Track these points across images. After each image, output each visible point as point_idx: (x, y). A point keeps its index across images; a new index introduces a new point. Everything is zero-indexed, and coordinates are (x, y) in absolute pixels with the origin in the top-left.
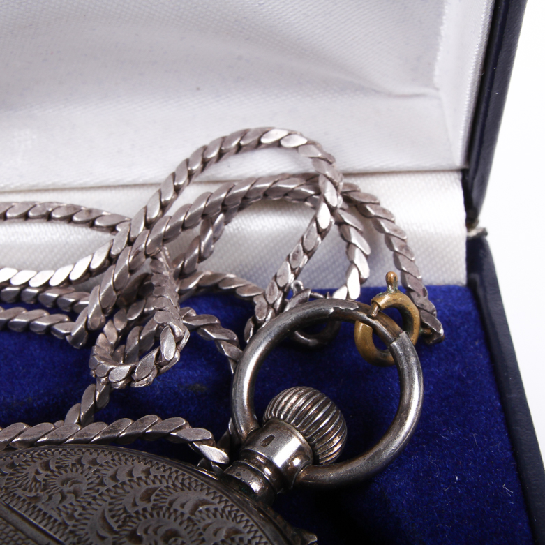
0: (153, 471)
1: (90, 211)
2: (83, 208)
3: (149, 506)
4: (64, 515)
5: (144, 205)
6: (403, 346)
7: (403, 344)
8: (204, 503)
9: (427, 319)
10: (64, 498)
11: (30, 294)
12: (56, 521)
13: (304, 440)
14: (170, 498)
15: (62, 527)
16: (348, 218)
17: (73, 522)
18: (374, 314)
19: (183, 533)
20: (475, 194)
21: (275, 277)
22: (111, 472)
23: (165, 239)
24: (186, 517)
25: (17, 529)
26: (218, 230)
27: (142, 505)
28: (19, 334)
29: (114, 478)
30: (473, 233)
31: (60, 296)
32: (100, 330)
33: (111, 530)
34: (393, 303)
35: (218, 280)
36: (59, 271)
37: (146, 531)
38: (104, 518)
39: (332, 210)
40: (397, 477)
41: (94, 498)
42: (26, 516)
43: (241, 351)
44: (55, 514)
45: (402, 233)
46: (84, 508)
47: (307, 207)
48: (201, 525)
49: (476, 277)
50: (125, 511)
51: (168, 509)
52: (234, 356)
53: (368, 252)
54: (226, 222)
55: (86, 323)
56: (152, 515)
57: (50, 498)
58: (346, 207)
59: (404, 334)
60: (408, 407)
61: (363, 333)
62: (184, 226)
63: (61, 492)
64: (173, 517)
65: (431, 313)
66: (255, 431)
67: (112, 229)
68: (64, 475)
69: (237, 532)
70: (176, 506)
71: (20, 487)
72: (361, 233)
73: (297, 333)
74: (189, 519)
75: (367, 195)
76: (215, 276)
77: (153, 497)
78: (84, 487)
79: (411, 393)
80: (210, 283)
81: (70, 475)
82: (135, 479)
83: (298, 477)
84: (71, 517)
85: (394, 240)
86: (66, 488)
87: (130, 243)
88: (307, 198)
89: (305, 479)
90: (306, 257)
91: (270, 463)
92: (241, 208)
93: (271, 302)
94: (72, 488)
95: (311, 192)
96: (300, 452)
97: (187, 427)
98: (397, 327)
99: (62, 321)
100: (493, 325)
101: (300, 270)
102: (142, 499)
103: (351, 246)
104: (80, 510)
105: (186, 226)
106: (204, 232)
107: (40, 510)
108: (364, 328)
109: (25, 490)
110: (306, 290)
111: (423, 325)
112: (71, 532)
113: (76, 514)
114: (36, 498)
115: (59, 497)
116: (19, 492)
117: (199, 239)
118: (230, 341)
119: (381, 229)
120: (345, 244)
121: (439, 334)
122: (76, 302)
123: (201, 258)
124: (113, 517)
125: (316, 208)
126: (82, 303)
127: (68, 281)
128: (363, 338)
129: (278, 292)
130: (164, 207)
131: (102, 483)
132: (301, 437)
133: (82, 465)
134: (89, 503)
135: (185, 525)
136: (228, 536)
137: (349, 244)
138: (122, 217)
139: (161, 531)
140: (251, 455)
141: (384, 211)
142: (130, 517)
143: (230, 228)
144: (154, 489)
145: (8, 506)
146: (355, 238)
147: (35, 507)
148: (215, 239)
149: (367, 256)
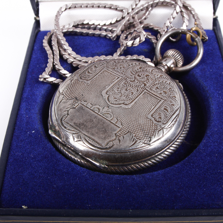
0: (141, 63)
1: (116, 6)
2: (114, 5)
3: (141, 70)
4: (122, 71)
5: (131, 4)
6: (199, 39)
7: (198, 39)
8: (154, 70)
9: (204, 35)
10: (121, 68)
11: (98, 28)
12: (120, 72)
13: (174, 61)
14: (146, 69)
15: (122, 74)
16: (183, 10)
17: (124, 73)
18: (191, 32)
19: (150, 75)
20: (216, 6)
21: (165, 24)
22: (131, 63)
23: (137, 13)
24: (150, 72)
25: (111, 74)
26: (150, 12)
27: (140, 70)
28: (97, 37)
29: (132, 64)
30: (215, 17)
31: (107, 28)
32: (120, 35)
33: (133, 74)
34: (196, 30)
35: (149, 25)
36: (108, 21)
37: (141, 75)
38: (131, 72)
39: (180, 7)
40: (197, 70)
41: (128, 68)
42: (113, 71)
43: (157, 41)
44: (119, 71)
45: (197, 14)
46: (126, 70)
47: (172, 7)
48: (154, 74)
49: (215, 28)
50: (136, 71)
51: (146, 71)
52: (155, 42)
53: (188, 19)
54: (152, 10)
55: (117, 34)
56: (142, 72)
57: (118, 68)
58: (183, 7)
59: (198, 37)
60: (199, 54)
61: (189, 37)
62: (142, 10)
63: (120, 67)
64: (147, 72)
65: (205, 34)
66: (162, 59)
67: (122, 11)
68: (120, 64)
69: (162, 76)
70: (148, 70)
71: (110, 66)
72: (186, 14)
73: (170, 38)
74: (151, 73)
75: (188, 4)
76: (147, 24)
77: (142, 68)
78: (125, 66)
79: (200, 50)
80: (146, 26)
81: (121, 64)
82: (137, 65)
83: (173, 69)
84: (124, 72)
85: (195, 16)
86: (121, 66)
87: (128, 14)
88: (173, 4)
89: (174, 70)
90: (173, 19)
91: (166, 65)
92: (155, 7)
93: (164, 30)
94: (122, 66)
95: (174, 3)
96: (173, 63)
97: (144, 58)
98: (197, 36)
99: (109, 33)
100: (219, 39)
101: (171, 22)
102: (139, 69)
103: (184, 17)
104: (125, 70)
105: (143, 10)
106: (146, 12)
107: (116, 70)
108: (189, 35)
109: (111, 66)
110: (173, 27)
111: (203, 37)
112: (124, 74)
113: (124, 71)
114: (114, 68)
115: (120, 68)
116: (110, 67)
117: (145, 14)
118: (154, 39)
119: (191, 13)
120: (182, 17)
121: (206, 39)
122: (112, 29)
123: (145, 19)
124: (133, 72)
125: (175, 7)
126: (114, 29)
127: (111, 24)
128: (189, 38)
129: (166, 27)
130: (136, 5)
131: (129, 65)
132: (174, 60)
133: (124, 62)
134: (127, 69)
135: (150, 74)
136: (160, 76)
137: (183, 17)
138: (124, 7)
139: (145, 75)
140: (162, 63)
141: (192, 8)
142: (137, 72)
143: (152, 12)
144: (142, 67)
145: (108, 69)
146: (185, 15)
147: (114, 70)
148: (149, 14)
149: (188, 20)
